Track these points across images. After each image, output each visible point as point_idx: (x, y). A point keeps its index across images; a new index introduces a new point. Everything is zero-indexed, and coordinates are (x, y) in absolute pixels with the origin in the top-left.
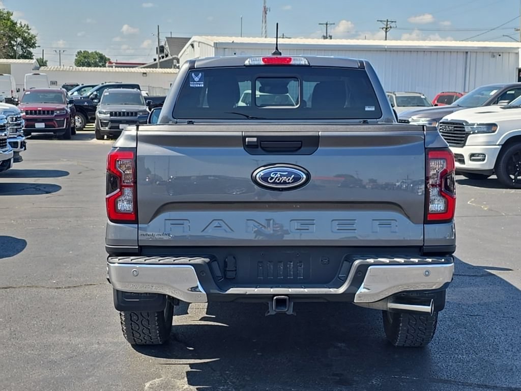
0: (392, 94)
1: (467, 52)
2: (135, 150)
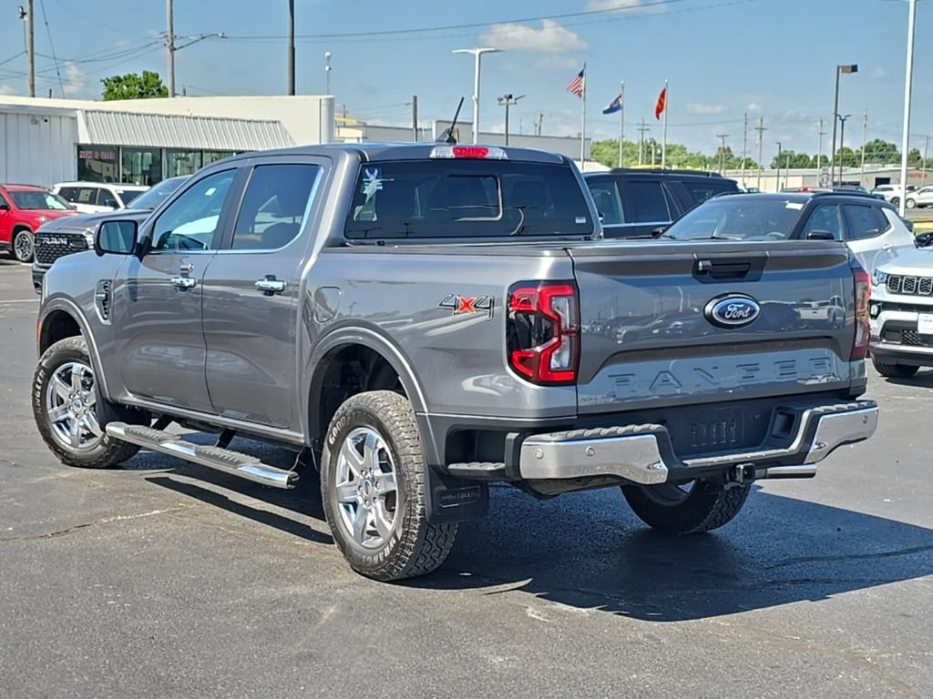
2: (573, 283)
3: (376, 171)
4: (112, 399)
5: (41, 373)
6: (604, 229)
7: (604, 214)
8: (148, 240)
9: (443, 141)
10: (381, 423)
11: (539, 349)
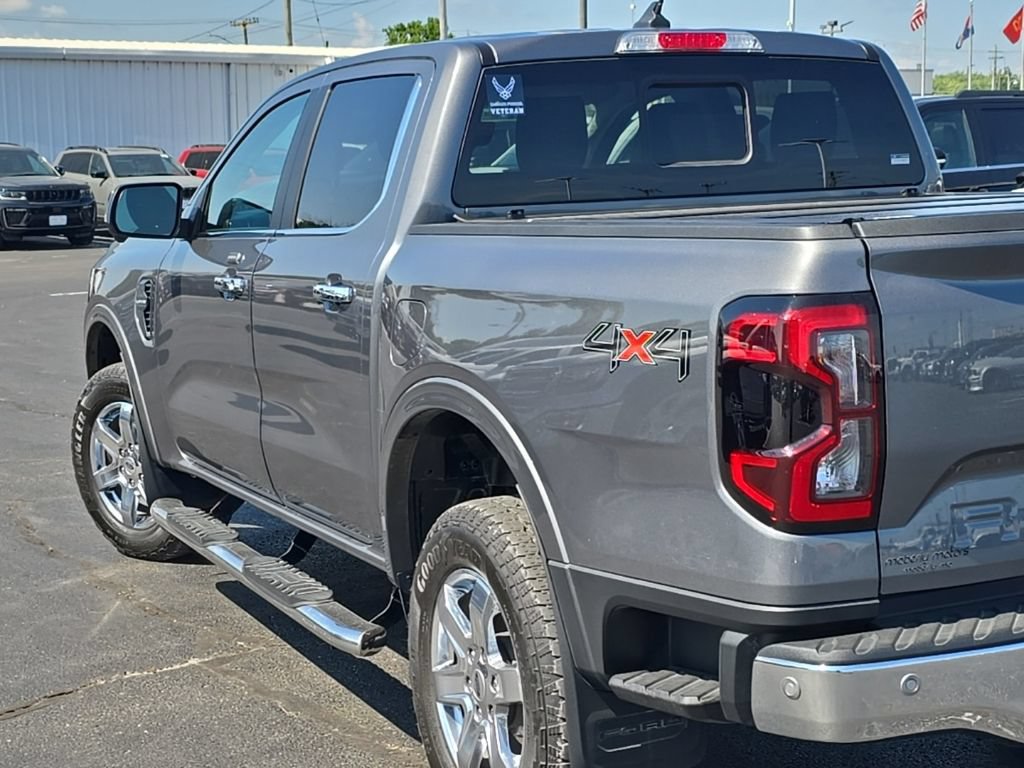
0: (98, 152)
1: (228, 65)
2: (867, 301)
3: (513, 81)
4: (163, 462)
5: (81, 418)
6: (943, 174)
7: (947, 155)
8: (202, 213)
9: (646, 25)
10: (495, 570)
11: (789, 451)
